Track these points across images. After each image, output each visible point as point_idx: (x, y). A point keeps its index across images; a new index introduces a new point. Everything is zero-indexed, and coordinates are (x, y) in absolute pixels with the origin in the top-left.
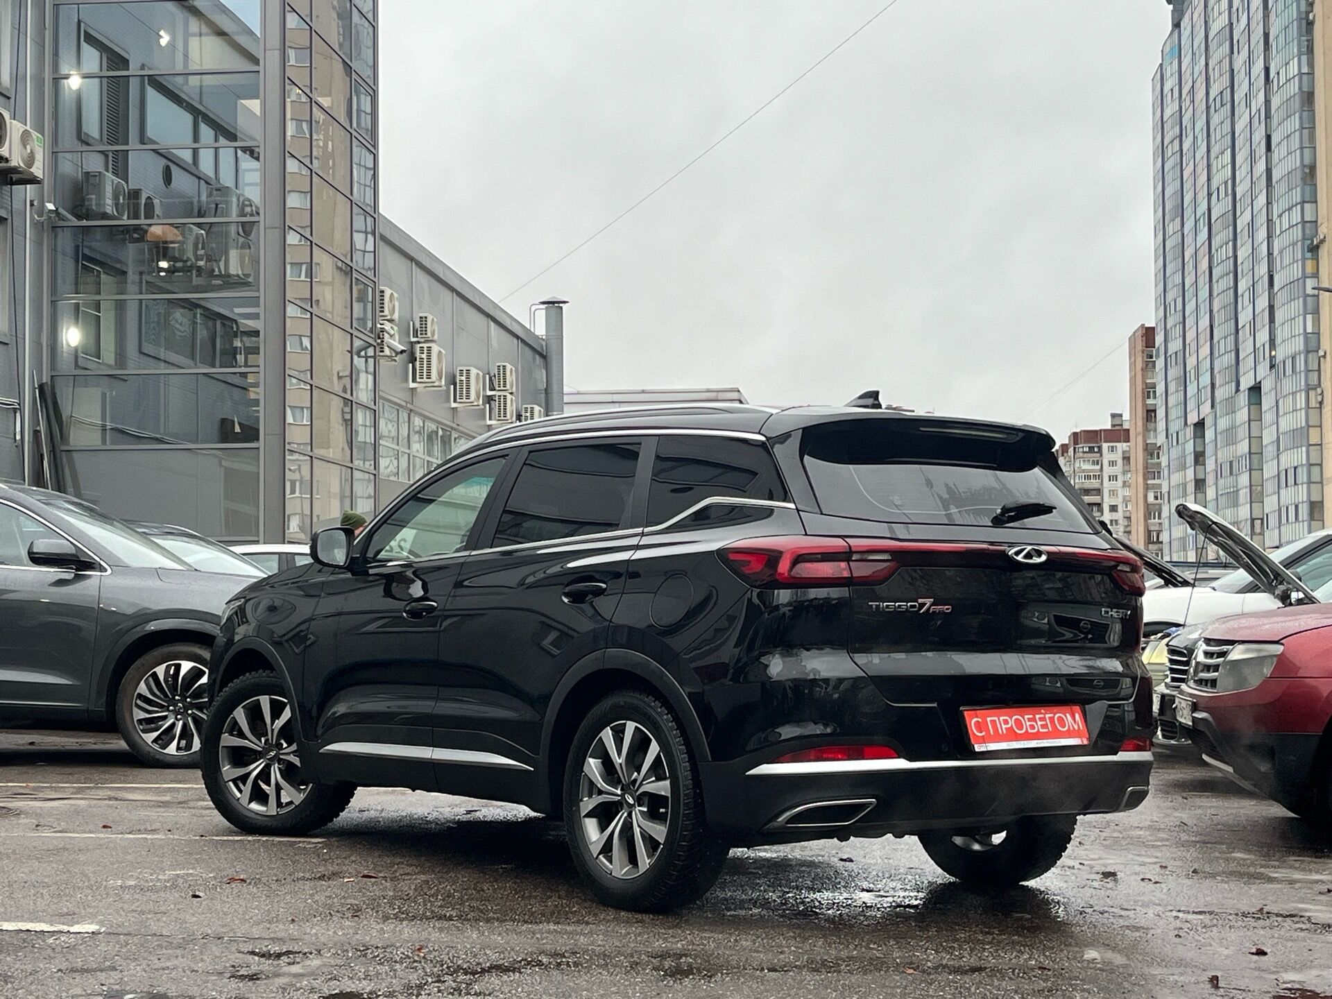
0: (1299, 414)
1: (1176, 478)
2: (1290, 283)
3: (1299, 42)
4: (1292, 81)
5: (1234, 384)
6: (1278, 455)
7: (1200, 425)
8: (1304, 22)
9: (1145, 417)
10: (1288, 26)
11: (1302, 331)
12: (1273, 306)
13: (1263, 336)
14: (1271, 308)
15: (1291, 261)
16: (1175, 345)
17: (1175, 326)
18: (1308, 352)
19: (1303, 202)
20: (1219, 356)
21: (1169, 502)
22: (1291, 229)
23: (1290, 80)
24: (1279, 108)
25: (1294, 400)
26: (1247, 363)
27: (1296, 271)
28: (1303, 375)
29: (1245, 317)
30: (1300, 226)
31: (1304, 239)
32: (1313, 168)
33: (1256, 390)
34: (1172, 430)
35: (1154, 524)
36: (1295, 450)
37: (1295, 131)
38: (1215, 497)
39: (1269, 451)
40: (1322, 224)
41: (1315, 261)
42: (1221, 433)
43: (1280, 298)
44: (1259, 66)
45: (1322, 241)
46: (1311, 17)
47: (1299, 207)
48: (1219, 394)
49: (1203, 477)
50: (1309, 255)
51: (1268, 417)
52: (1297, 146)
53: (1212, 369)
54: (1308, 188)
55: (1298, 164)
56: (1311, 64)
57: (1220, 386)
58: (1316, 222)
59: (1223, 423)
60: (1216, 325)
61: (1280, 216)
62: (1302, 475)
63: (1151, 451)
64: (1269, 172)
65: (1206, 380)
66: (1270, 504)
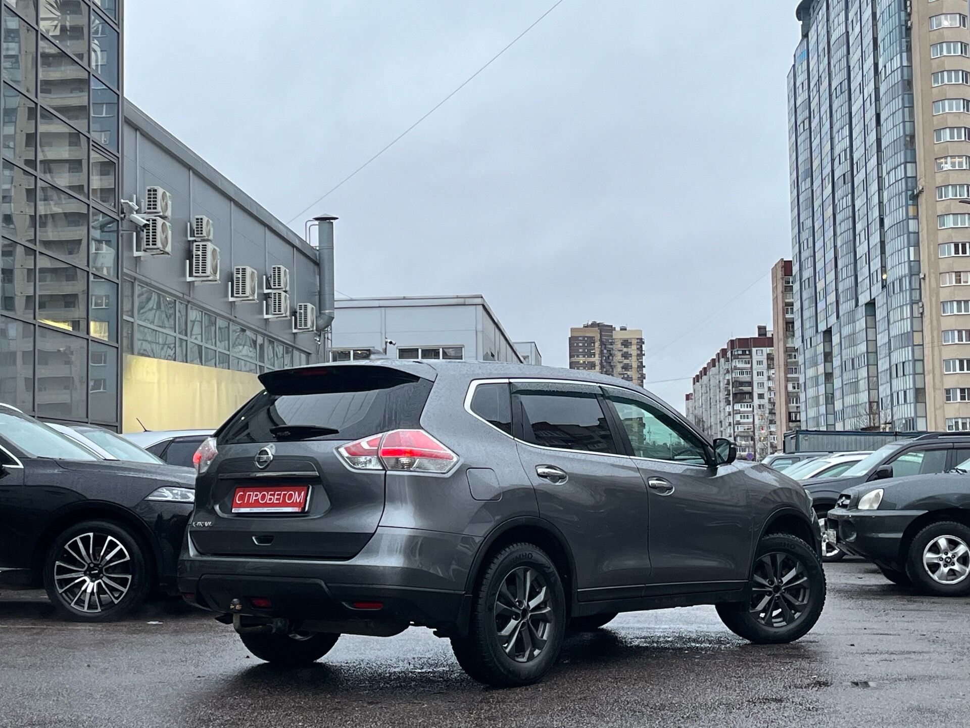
0: (905, 323)
1: (811, 372)
2: (897, 223)
3: (901, 42)
4: (896, 72)
5: (854, 301)
6: (890, 353)
7: (828, 333)
8: (904, 28)
9: (785, 327)
10: (892, 31)
11: (906, 259)
12: (884, 242)
13: (876, 264)
14: (883, 243)
15: (898, 207)
16: (808, 273)
17: (808, 259)
18: (911, 275)
19: (906, 163)
20: (843, 280)
21: (805, 390)
22: (897, 183)
23: (894, 71)
24: (886, 92)
25: (902, 312)
26: (864, 284)
27: (901, 214)
28: (908, 293)
29: (862, 250)
30: (903, 180)
31: (907, 190)
32: (912, 137)
33: (871, 305)
34: (807, 337)
35: (793, 407)
36: (903, 349)
37: (899, 109)
38: (841, 386)
39: (882, 352)
40: (920, 179)
41: (915, 207)
42: (844, 338)
43: (889, 235)
44: (870, 62)
45: (921, 192)
46: (909, 25)
47: (903, 166)
48: (844, 308)
49: (831, 371)
50: (910, 202)
51: (881, 326)
52: (901, 120)
53: (837, 290)
54: (909, 152)
55: (902, 134)
56: (910, 59)
57: (843, 302)
58: (916, 177)
59: (846, 331)
60: (840, 257)
61: (888, 173)
62: (909, 368)
63: (790, 352)
64: (879, 141)
65: (832, 298)
66: (884, 391)
